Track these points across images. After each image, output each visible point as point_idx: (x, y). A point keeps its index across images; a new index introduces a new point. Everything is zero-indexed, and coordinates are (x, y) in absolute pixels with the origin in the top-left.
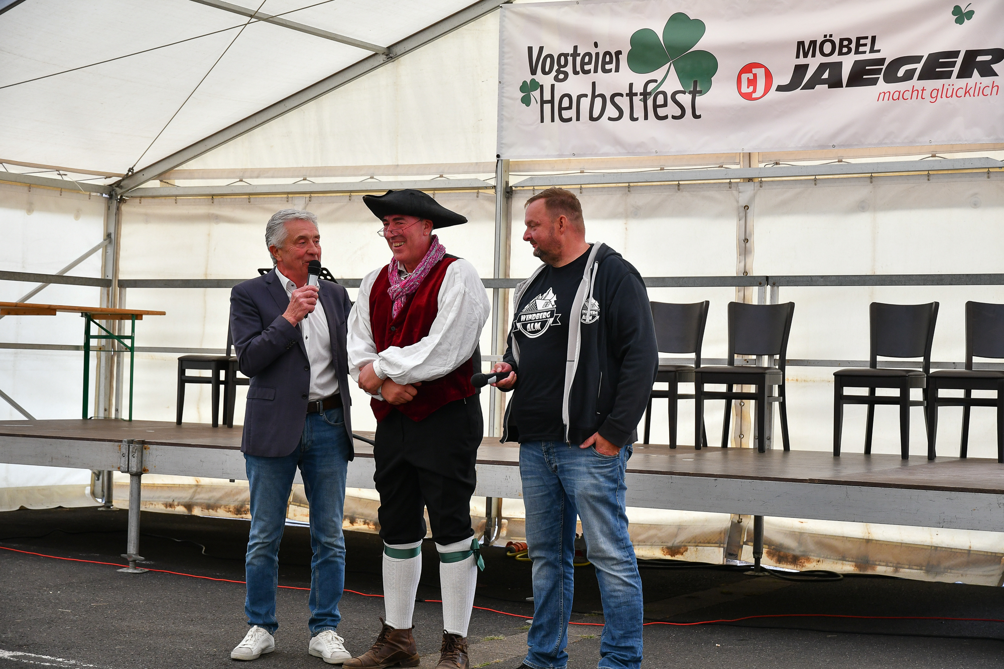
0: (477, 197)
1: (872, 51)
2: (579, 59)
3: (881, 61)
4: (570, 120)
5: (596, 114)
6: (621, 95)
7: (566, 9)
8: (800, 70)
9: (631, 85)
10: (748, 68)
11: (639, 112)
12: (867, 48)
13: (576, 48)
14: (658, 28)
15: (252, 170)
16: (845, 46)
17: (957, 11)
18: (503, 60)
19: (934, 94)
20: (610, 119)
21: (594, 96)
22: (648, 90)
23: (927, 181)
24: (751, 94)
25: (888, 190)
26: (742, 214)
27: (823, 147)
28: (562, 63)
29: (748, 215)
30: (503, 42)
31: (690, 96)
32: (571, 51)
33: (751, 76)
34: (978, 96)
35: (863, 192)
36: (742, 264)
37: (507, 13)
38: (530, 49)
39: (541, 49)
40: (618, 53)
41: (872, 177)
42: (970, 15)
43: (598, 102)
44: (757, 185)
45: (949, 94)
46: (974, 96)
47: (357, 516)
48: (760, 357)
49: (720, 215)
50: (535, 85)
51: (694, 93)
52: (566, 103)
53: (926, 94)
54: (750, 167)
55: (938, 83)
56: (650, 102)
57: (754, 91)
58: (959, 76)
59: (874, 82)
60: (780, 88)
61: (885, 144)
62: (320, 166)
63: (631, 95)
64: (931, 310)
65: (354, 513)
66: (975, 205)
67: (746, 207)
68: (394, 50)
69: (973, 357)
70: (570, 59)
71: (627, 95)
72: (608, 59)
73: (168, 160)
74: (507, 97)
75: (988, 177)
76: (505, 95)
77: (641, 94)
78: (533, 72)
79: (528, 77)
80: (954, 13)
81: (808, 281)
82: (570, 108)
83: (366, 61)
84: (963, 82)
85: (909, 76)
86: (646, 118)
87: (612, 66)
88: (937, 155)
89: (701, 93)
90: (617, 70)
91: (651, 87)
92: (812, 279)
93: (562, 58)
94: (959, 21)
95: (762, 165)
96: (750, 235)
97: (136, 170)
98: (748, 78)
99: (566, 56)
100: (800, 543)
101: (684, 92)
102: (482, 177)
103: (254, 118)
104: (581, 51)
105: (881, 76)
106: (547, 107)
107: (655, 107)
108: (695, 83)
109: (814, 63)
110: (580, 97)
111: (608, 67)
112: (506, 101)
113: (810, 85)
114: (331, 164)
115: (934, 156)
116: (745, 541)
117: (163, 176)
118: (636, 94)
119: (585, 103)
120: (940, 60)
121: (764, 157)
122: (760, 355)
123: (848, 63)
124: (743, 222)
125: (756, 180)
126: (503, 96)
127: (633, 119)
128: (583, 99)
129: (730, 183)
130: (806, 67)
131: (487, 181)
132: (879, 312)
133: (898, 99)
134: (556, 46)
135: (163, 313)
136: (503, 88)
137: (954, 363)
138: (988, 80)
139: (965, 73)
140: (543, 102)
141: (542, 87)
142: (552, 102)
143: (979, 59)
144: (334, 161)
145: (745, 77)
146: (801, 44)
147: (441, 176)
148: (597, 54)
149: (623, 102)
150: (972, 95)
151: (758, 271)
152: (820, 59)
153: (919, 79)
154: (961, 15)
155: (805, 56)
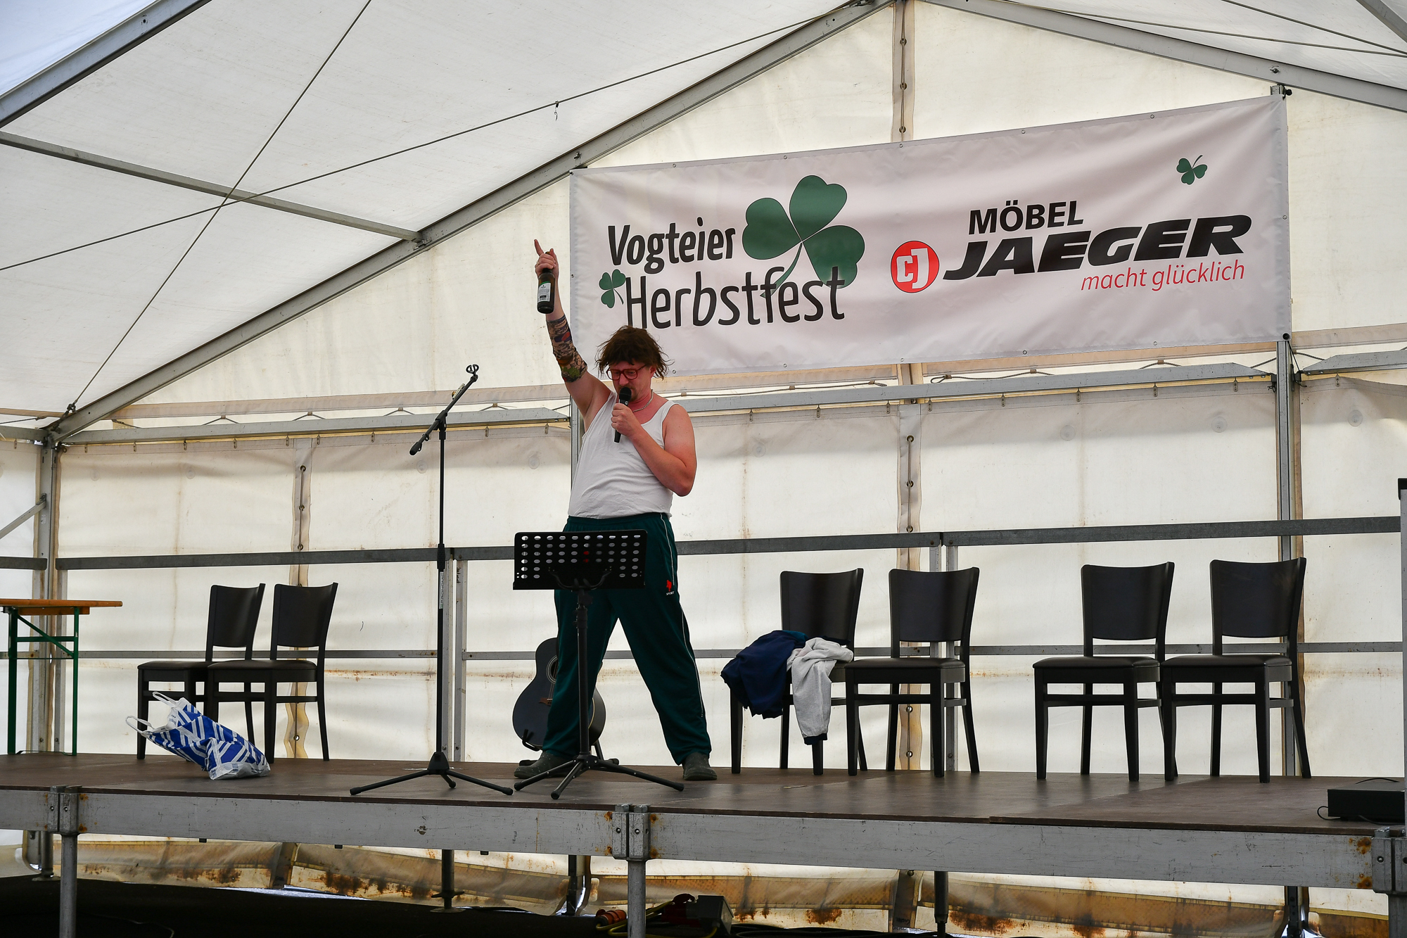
0: (546, 433)
1: (1072, 221)
2: (677, 242)
3: (1085, 236)
4: (667, 325)
5: (702, 315)
6: (736, 289)
7: (659, 174)
8: (976, 250)
9: (748, 275)
10: (905, 249)
11: (760, 312)
12: (1065, 219)
13: (673, 226)
14: (784, 197)
15: (238, 403)
16: (1036, 216)
17: (1183, 166)
18: (576, 245)
19: (1158, 279)
20: (721, 322)
21: (699, 292)
22: (772, 282)
23: (1152, 397)
24: (910, 283)
25: (1100, 412)
26: (905, 448)
27: (1010, 353)
28: (656, 247)
29: (913, 449)
30: (575, 221)
31: (829, 289)
32: (666, 231)
33: (909, 260)
34: (1217, 280)
35: (1068, 413)
36: (906, 516)
37: (580, 182)
38: (612, 230)
39: (627, 229)
40: (731, 232)
41: (1078, 392)
42: (1201, 170)
43: (705, 299)
44: (925, 407)
45: (1178, 278)
46: (1211, 280)
47: (389, 879)
48: (936, 644)
49: (874, 449)
50: (619, 278)
51: (834, 285)
52: (661, 301)
53: (1147, 279)
54: (912, 384)
55: (1162, 264)
56: (775, 298)
57: (915, 280)
58: (1190, 255)
59: (1076, 264)
60: (950, 275)
61: (1094, 347)
62: (330, 395)
63: (749, 288)
64: (1165, 573)
65: (384, 875)
66: (1219, 428)
67: (910, 438)
68: (428, 235)
69: (1223, 636)
70: (666, 242)
71: (744, 289)
72: (716, 241)
73: (122, 392)
74: (584, 296)
75: (1236, 390)
76: (579, 292)
77: (762, 287)
78: (617, 260)
79: (610, 268)
80: (1179, 169)
81: (997, 538)
82: (667, 308)
83: (390, 252)
84: (1196, 262)
85: (1123, 254)
86: (770, 319)
87: (723, 250)
88: (1165, 361)
89: (843, 284)
90: (729, 255)
91: (775, 277)
92: (1001, 535)
93: (655, 241)
94: (1188, 179)
95: (927, 380)
96: (916, 476)
97: (78, 407)
98: (906, 262)
99: (660, 237)
100: (996, 901)
101: (820, 284)
102: (550, 405)
103: (239, 332)
104: (680, 231)
105: (1086, 256)
106: (637, 308)
107: (782, 304)
108: (835, 270)
109: (993, 240)
110: (680, 293)
111: (716, 251)
112: (581, 301)
113: (990, 271)
114: (345, 391)
115: (1161, 363)
116: (919, 900)
117: (116, 414)
118: (755, 288)
119: (688, 301)
120: (1164, 233)
121: (930, 369)
122: (935, 642)
123: (1039, 239)
124: (905, 459)
125: (922, 401)
126: (577, 295)
127: (752, 321)
128: (684, 297)
129: (888, 406)
130: (983, 245)
131: (557, 411)
132: (1093, 578)
133: (1110, 286)
134: (647, 224)
135: (119, 604)
136: (577, 283)
137: (1198, 645)
138: (1228, 259)
139: (1198, 250)
140: (631, 301)
141: (628, 280)
142: (642, 300)
143: (1217, 230)
144: (347, 388)
145: (901, 261)
146: (975, 214)
147: (495, 406)
148: (702, 234)
149: (739, 299)
150: (1208, 279)
151: (927, 523)
152: (1001, 235)
153: (1136, 259)
154: (1189, 172)
155: (982, 230)
